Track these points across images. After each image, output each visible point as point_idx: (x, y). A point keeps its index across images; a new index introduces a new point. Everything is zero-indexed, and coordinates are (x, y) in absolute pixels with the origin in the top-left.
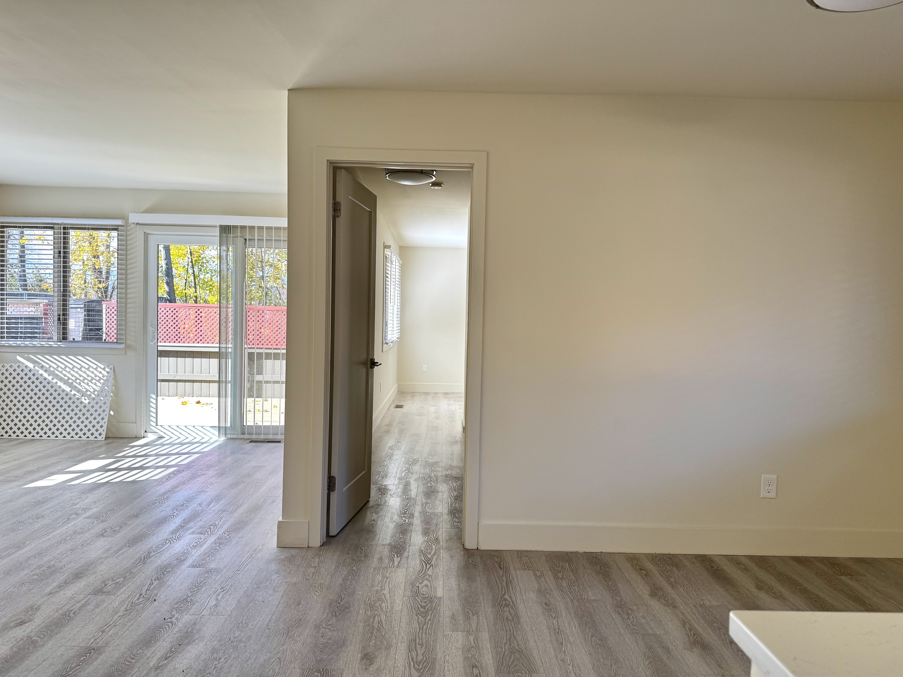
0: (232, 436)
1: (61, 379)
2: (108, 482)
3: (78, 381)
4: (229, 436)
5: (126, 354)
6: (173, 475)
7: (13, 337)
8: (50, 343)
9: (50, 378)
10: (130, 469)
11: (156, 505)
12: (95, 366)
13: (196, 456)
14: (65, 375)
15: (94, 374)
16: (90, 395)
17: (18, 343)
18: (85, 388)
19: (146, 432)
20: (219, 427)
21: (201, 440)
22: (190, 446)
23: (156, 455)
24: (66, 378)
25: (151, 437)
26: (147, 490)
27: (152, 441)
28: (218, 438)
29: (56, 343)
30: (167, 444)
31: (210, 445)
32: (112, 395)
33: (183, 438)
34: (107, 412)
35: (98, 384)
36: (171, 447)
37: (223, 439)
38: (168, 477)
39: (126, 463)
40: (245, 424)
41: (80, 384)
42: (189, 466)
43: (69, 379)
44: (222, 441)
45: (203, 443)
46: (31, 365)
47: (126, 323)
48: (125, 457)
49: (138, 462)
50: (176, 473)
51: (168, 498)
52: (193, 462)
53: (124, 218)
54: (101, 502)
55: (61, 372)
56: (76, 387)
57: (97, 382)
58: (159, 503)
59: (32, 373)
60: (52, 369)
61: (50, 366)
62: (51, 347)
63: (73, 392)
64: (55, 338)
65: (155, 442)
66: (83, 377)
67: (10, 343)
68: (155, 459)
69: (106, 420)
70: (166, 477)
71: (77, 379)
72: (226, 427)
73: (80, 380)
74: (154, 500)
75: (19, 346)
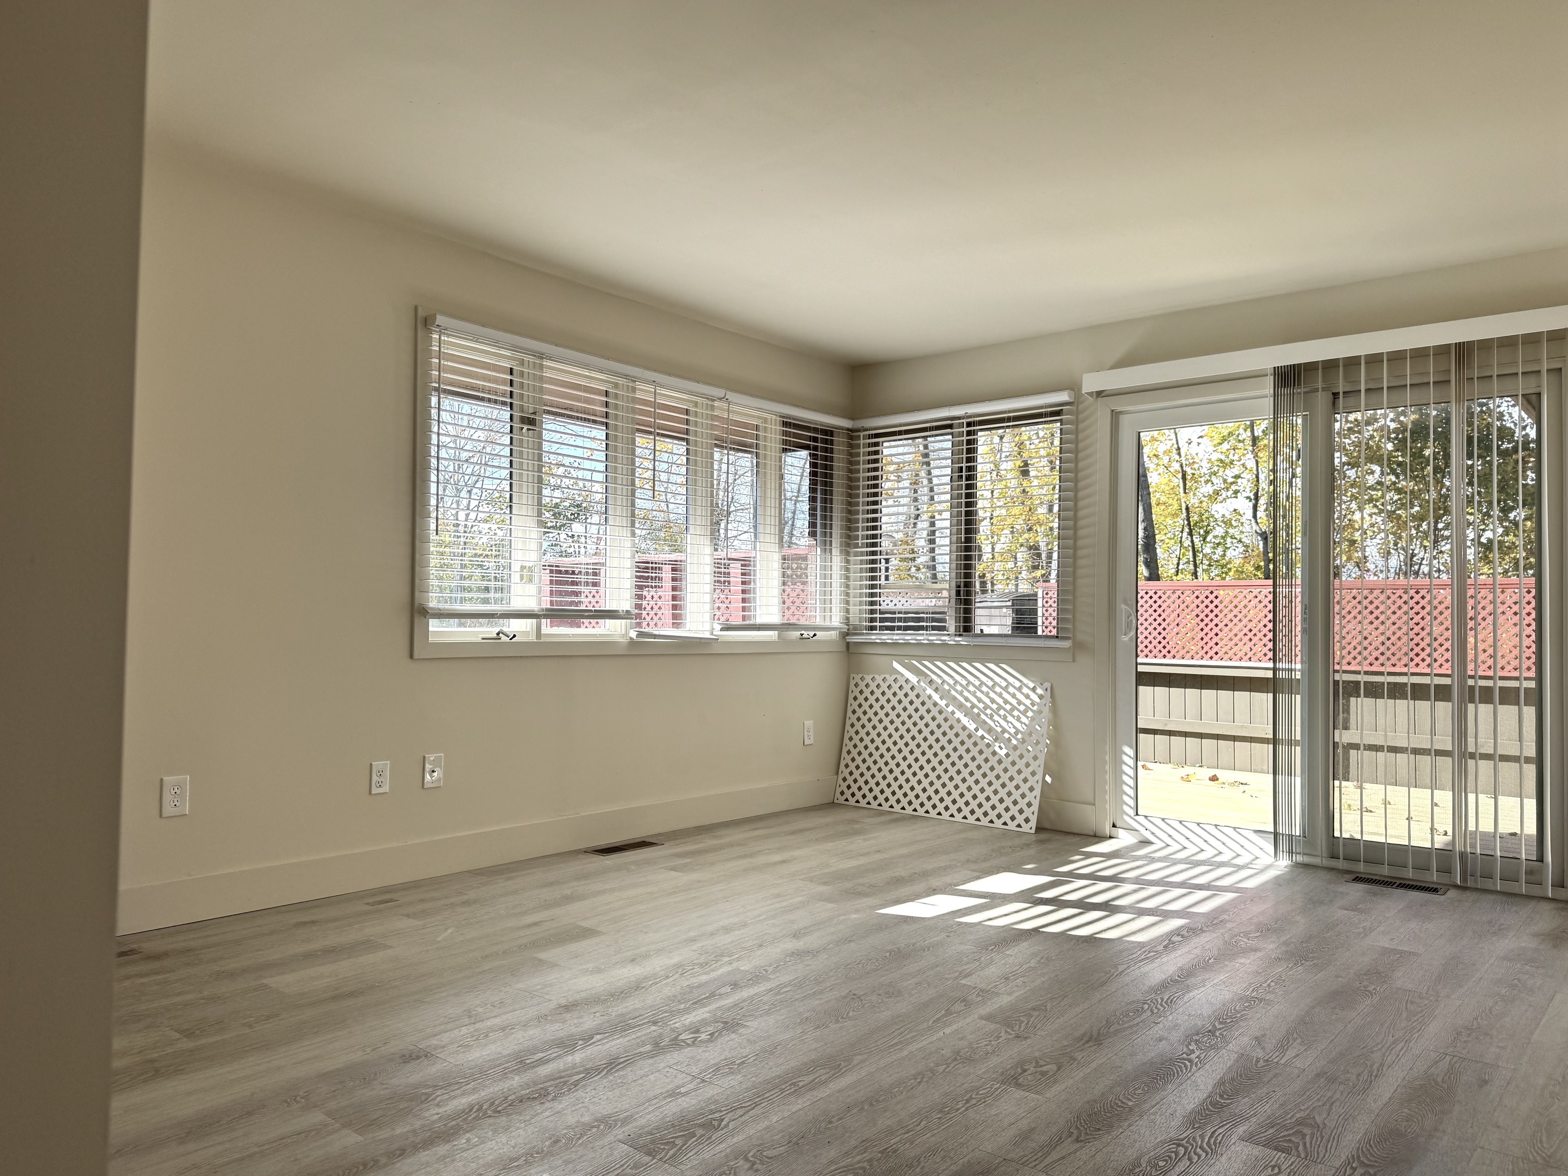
0: (1307, 859)
1: (960, 706)
2: (1036, 930)
3: (989, 712)
4: (1300, 859)
5: (1074, 661)
6: (1179, 939)
7: (887, 628)
8: (944, 638)
9: (943, 703)
10: (1084, 906)
11: (1144, 1016)
12: (1018, 684)
13: (1230, 896)
14: (967, 699)
15: (1017, 699)
16: (1009, 740)
17: (895, 637)
18: (1001, 726)
19: (1114, 826)
20: (1276, 834)
21: (1234, 858)
22: (1211, 870)
23: (1137, 880)
24: (968, 705)
25: (1124, 839)
26: (1121, 968)
27: (1127, 847)
28: (1273, 859)
29: (953, 638)
30: (1160, 860)
31: (1256, 874)
32: (1048, 742)
33: (1192, 850)
34: (1039, 777)
35: (1024, 719)
36: (1168, 866)
37: (1284, 862)
38: (1169, 943)
39: (1074, 890)
40: (1337, 834)
41: (991, 717)
42: (1215, 919)
43: (973, 706)
44: (1282, 868)
45: (1240, 868)
46: (914, 679)
47: (1074, 597)
48: (1073, 875)
49: (1101, 892)
50: (1186, 934)
51: (1170, 1002)
52: (1221, 910)
53: (1074, 387)
54: (1020, 981)
55: (961, 693)
56: (985, 722)
57: (1021, 715)
58: (1152, 1011)
59: (915, 692)
60: (946, 687)
61: (944, 681)
62: (945, 645)
63: (980, 733)
64: (952, 629)
65: (1133, 851)
66: (997, 704)
67: (883, 637)
68: (1135, 891)
69: (1037, 792)
70: (1163, 941)
71: (987, 707)
72: (1291, 836)
73: (991, 709)
74: (1138, 1001)
75: (895, 644)
